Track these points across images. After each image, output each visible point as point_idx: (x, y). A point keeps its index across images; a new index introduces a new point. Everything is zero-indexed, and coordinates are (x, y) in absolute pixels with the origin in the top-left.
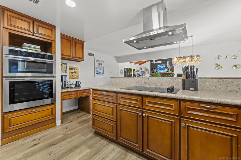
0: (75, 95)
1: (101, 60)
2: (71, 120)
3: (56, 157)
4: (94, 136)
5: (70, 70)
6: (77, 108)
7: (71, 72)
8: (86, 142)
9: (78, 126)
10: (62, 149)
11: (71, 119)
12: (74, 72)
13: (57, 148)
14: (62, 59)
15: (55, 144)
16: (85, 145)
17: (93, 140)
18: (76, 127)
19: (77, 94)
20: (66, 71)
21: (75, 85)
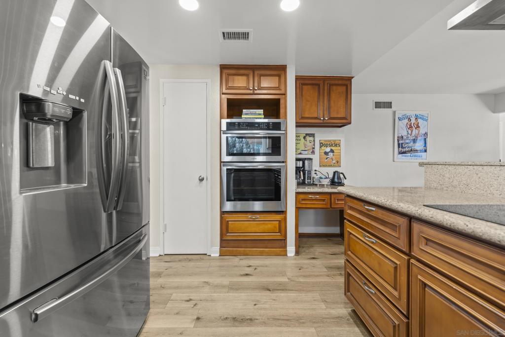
0: (324, 203)
1: (418, 113)
2: (315, 255)
3: (260, 315)
4: (348, 320)
5: (321, 147)
6: (336, 233)
7: (324, 151)
8: (323, 322)
9: (325, 273)
10: (275, 306)
11: (317, 253)
12: (329, 152)
13: (269, 301)
14: (298, 125)
15: (270, 290)
16: (319, 329)
17: (341, 329)
18: (318, 274)
19: (329, 202)
20: (313, 151)
21: (328, 180)
